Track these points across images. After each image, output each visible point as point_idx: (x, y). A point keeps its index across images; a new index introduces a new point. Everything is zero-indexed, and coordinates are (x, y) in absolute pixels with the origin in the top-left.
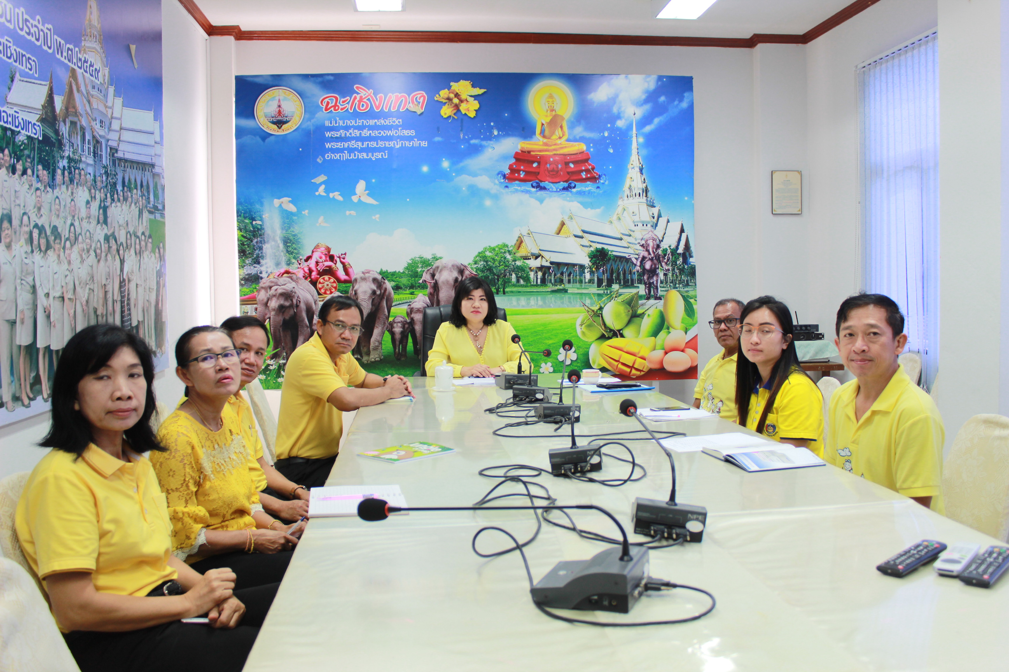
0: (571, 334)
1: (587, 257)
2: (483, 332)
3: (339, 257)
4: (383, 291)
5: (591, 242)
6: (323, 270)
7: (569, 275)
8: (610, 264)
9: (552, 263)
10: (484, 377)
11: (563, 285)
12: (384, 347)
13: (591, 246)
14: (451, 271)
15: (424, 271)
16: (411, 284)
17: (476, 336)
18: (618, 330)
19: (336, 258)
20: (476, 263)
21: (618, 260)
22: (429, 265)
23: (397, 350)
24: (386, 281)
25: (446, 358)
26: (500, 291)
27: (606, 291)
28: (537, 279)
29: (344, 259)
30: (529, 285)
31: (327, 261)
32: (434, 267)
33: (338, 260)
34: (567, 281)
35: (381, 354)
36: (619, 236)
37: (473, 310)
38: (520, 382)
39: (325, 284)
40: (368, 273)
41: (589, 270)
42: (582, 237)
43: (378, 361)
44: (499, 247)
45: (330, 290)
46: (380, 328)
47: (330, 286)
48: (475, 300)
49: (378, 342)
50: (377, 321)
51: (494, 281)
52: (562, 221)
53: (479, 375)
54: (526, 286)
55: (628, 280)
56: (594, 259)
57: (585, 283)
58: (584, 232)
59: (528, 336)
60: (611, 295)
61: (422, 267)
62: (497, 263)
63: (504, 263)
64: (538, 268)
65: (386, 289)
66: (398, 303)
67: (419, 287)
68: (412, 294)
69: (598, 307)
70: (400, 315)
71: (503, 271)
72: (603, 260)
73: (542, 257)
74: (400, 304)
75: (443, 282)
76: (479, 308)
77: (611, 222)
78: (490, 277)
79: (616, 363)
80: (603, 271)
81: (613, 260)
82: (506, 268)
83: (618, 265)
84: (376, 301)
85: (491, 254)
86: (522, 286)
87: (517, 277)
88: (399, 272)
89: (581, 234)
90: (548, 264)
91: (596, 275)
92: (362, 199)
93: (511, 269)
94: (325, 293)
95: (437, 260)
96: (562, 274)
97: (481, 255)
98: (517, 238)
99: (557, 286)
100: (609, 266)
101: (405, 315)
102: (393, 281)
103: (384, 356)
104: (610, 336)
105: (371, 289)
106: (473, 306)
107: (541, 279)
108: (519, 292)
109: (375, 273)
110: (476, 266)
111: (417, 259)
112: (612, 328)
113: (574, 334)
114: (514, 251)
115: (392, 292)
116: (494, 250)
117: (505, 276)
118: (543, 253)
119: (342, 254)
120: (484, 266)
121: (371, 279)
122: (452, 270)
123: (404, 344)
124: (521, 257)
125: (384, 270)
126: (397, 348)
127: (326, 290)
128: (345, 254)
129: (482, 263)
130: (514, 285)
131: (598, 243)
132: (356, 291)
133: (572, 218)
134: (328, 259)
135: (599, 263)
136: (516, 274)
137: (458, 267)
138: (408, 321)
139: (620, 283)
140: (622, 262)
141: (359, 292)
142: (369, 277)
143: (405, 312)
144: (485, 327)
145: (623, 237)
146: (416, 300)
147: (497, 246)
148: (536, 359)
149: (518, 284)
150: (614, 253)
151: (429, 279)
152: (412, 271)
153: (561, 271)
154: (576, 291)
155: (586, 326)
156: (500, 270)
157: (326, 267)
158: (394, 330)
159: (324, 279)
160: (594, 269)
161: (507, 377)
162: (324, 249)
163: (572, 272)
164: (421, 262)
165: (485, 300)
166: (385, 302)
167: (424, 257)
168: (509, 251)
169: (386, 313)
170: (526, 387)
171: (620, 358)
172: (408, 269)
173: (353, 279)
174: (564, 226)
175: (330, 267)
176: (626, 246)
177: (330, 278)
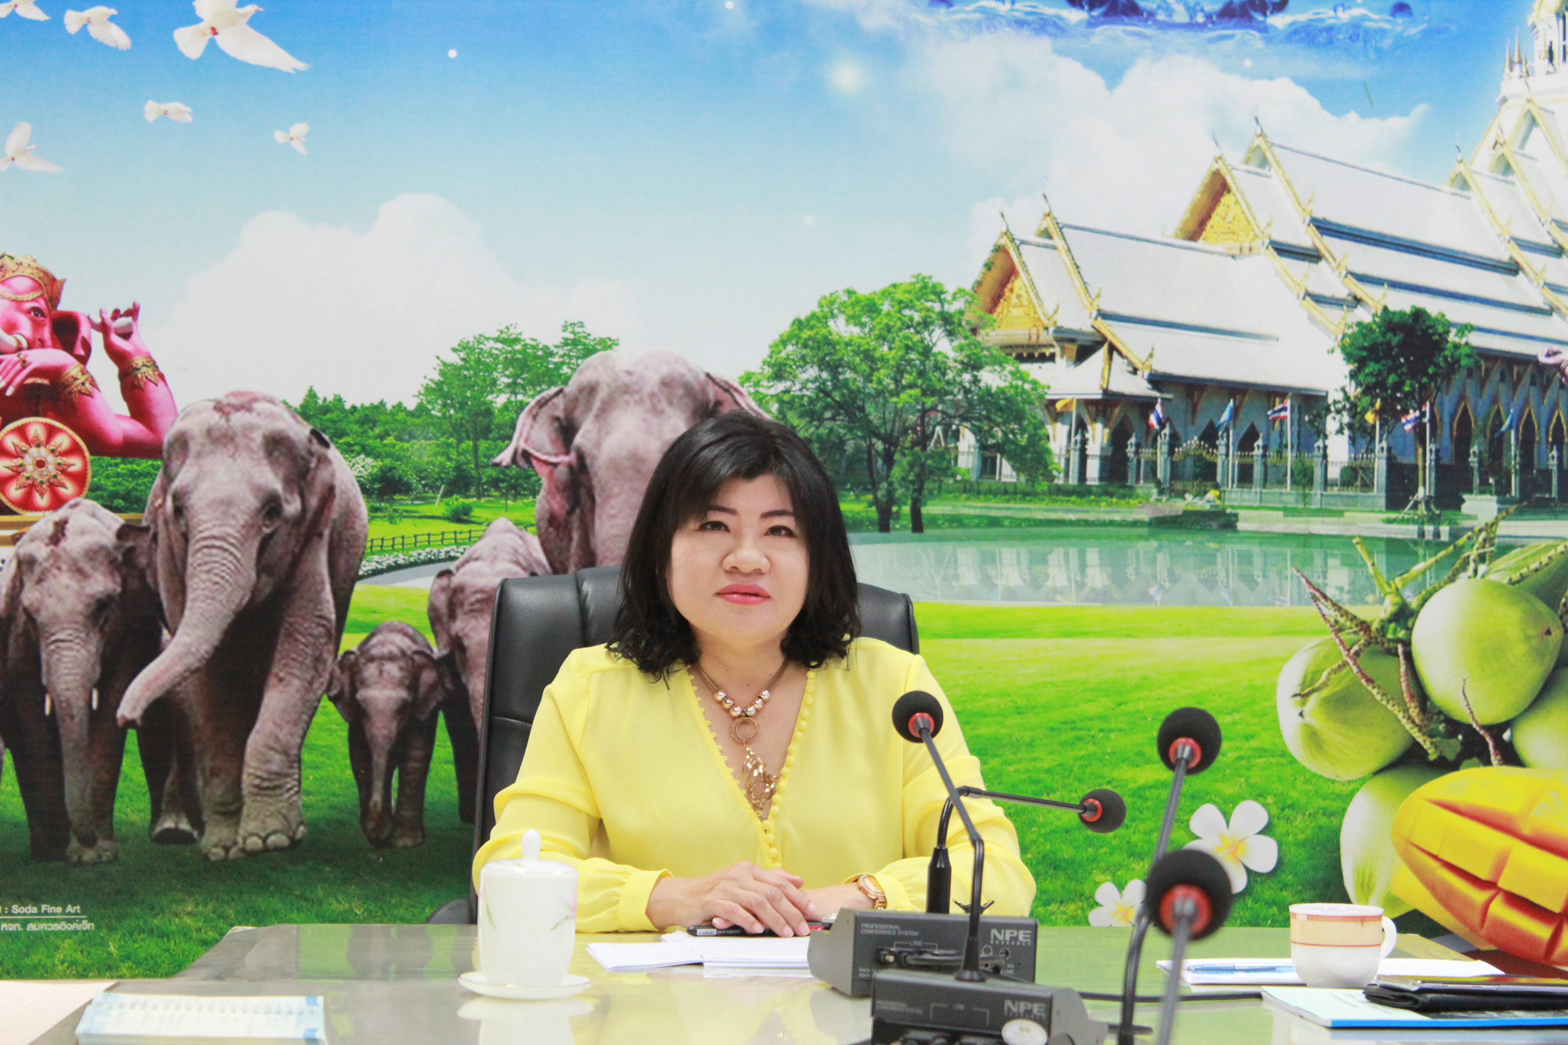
0: (1248, 738)
1: (1339, 356)
2: (782, 697)
3: (104, 328)
4: (314, 502)
5: (1362, 278)
6: (22, 388)
7: (1246, 443)
8: (1454, 391)
9: (1158, 381)
10: (769, 933)
11: (1212, 494)
12: (309, 778)
13: (1357, 301)
14: (657, 412)
15: (521, 406)
16: (458, 468)
17: (745, 719)
18: (1489, 728)
19: (85, 330)
20: (779, 374)
21: (1495, 376)
22: (551, 376)
23: (377, 797)
24: (333, 453)
25: (584, 830)
26: (898, 516)
27: (1429, 529)
28: (1083, 458)
29: (126, 335)
30: (1043, 486)
31: (43, 345)
32: (571, 388)
33: (97, 340)
34: (1233, 472)
35: (293, 816)
36: (1504, 253)
37: (725, 582)
38: (938, 954)
39: (28, 461)
40: (246, 407)
41: (1346, 418)
42: (1313, 256)
43: (277, 849)
44: (899, 296)
45: (53, 487)
46: (296, 683)
47: (51, 469)
48: (738, 536)
49: (285, 753)
50: (283, 647)
51: (870, 461)
52: (1217, 174)
53: (744, 919)
54: (1027, 495)
55: (1547, 473)
56: (1372, 367)
57: (1326, 483)
58: (1324, 227)
59: (1031, 745)
60: (1458, 551)
61: (512, 387)
62: (884, 375)
63: (922, 374)
64: (1088, 403)
65: (330, 492)
66: (389, 560)
67: (495, 483)
68: (460, 516)
69: (1388, 607)
70: (395, 620)
71: (912, 419)
72: (1416, 371)
73: (1112, 349)
74: (397, 567)
75: (614, 464)
76: (758, 573)
77: (1464, 185)
78: (850, 446)
79: (1479, 896)
80: (1419, 426)
81: (1470, 373)
82: (929, 401)
83: (1495, 400)
84: (278, 549)
85: (856, 330)
86: (1007, 492)
87: (983, 447)
88: (399, 407)
89: (1307, 238)
90: (1139, 387)
91: (1380, 445)
92: (224, 41)
93: (956, 404)
94: (27, 503)
95: (589, 352)
96: (1210, 436)
97: (806, 334)
98: (985, 254)
99: (1181, 494)
100: (1448, 401)
101: (423, 623)
102: (366, 451)
103: (311, 825)
104: (1450, 756)
105: (257, 489)
106: (730, 561)
107: (1104, 459)
108: (994, 522)
109: (280, 410)
110: (781, 386)
111: (488, 345)
112: (1461, 714)
113: (1263, 740)
114: (971, 316)
115: (363, 506)
116: (872, 308)
117: (924, 440)
118: (1114, 331)
119: (116, 314)
120: (822, 390)
121: (258, 438)
122: (664, 405)
123: (413, 765)
124: (1007, 348)
125: (326, 393)
126: (378, 785)
127: (31, 488)
128: (133, 312)
129: (812, 372)
130: (969, 489)
131: (1395, 285)
132: (180, 499)
133: (1264, 162)
134: (46, 333)
135: (1398, 386)
136: (977, 431)
137: (689, 390)
138: (437, 651)
139: (1502, 490)
140: (1515, 386)
141: (197, 501)
142: (251, 428)
143: (424, 608)
144: (790, 671)
145: (1524, 258)
146: (481, 547)
147: (887, 294)
148: (1071, 862)
149: (986, 483)
150: (1477, 340)
151: (548, 447)
152: (462, 405)
153: (1202, 422)
154: (1279, 523)
155: (1326, 702)
156: (898, 412)
157: (36, 373)
158: (361, 694)
159: (21, 432)
160: (1370, 417)
161: (868, 929)
162: (26, 283)
163: (1261, 426)
164: (509, 362)
165: (790, 534)
166: (323, 557)
167: (526, 337)
168: (946, 319)
169: (330, 610)
170: (946, 981)
171: (1499, 870)
172: (445, 396)
173: (167, 438)
174: (1226, 199)
175: (54, 373)
176: (1538, 302)
177: (51, 432)
